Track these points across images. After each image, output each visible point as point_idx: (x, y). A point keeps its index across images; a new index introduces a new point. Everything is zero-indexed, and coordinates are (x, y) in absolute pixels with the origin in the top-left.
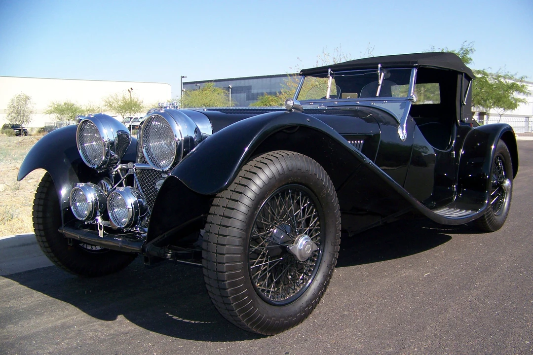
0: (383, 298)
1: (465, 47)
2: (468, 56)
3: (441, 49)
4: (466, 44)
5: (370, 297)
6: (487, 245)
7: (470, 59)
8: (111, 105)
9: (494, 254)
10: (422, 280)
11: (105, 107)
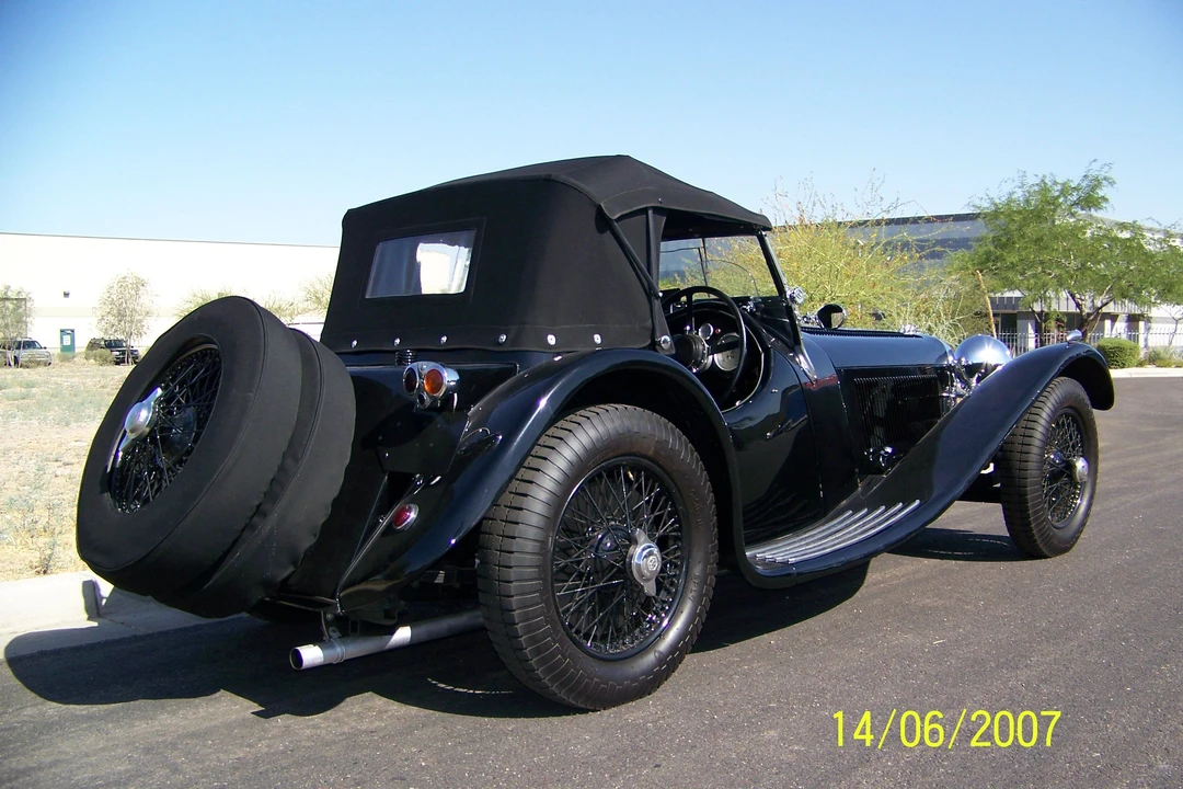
0: (847, 681)
1: (1093, 173)
2: (1101, 193)
3: (1041, 176)
4: (1095, 166)
5: (823, 680)
6: (1073, 591)
7: (1105, 199)
8: (317, 298)
9: (1083, 607)
10: (929, 652)
11: (306, 303)
